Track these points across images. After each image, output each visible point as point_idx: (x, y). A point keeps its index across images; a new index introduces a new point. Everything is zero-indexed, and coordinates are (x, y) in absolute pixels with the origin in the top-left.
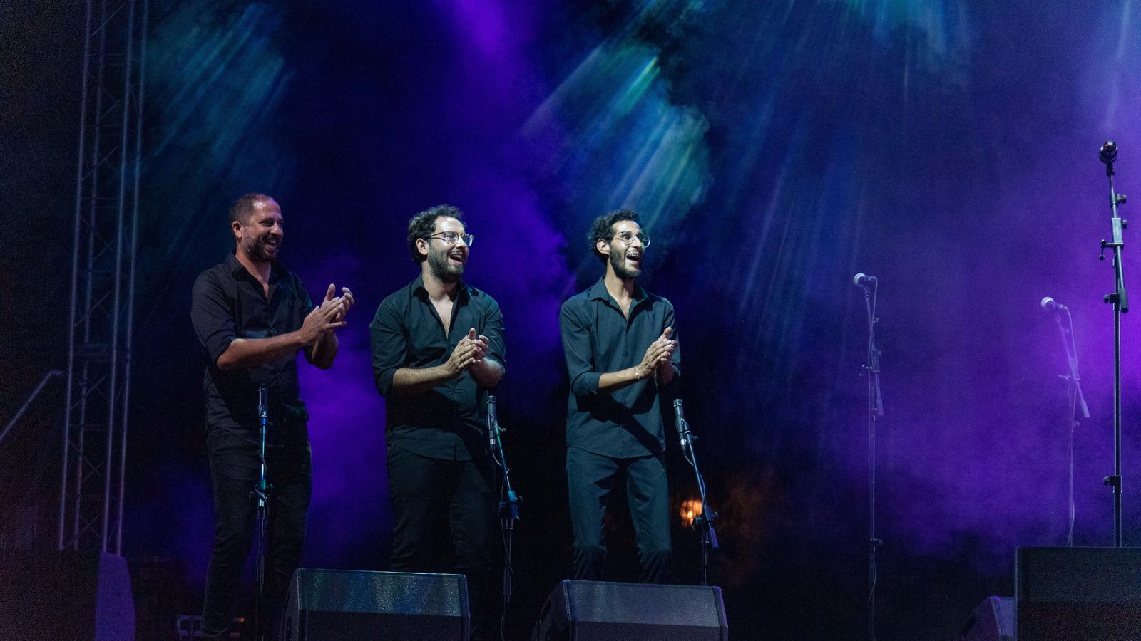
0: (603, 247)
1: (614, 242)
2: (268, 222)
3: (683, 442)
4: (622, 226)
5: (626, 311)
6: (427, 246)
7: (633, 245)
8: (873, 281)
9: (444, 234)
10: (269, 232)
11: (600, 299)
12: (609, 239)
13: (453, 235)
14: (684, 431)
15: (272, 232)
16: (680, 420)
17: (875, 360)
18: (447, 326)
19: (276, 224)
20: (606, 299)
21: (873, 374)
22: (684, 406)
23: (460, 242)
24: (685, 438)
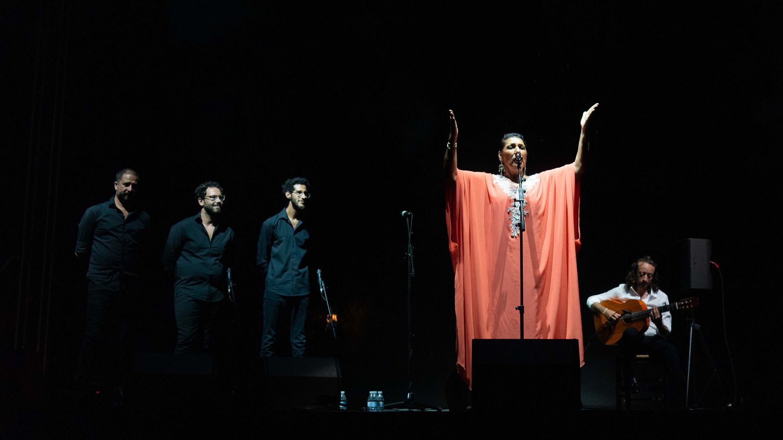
0: (288, 195)
1: (293, 194)
2: (127, 185)
3: (321, 290)
4: (298, 187)
5: (295, 227)
6: (203, 201)
7: (302, 197)
8: (410, 215)
9: (210, 197)
10: (126, 190)
11: (283, 219)
12: (291, 192)
13: (214, 197)
14: (322, 284)
15: (128, 190)
16: (320, 279)
17: (411, 251)
18: (211, 237)
19: (131, 186)
20: (286, 218)
21: (410, 257)
22: (321, 273)
23: (218, 200)
24: (322, 288)
